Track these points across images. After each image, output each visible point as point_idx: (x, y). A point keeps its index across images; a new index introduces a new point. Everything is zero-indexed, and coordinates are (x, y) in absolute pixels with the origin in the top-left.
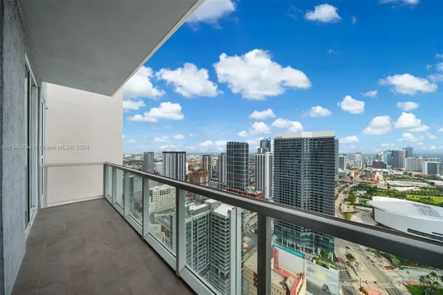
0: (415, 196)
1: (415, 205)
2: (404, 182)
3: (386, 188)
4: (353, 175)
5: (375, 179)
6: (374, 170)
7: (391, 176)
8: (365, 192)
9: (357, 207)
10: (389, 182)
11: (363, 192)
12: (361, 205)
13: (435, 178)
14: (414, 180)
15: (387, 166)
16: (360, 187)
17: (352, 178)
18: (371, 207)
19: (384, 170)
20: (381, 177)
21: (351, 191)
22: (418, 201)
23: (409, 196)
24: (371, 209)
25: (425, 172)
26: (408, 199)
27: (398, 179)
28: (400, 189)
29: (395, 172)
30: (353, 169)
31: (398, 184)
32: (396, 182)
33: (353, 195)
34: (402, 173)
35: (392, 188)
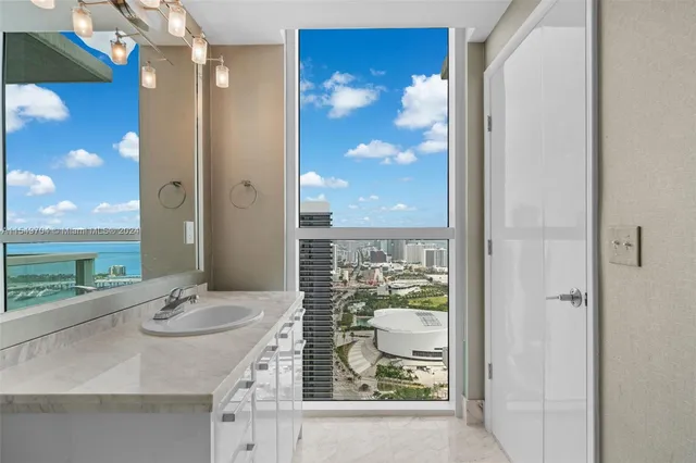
0: (417, 300)
1: (418, 314)
2: (405, 281)
3: (387, 293)
4: (346, 277)
5: (375, 280)
6: (373, 265)
7: (392, 273)
8: (364, 304)
9: (356, 333)
10: (390, 283)
11: (360, 306)
12: (359, 328)
13: (433, 272)
14: (415, 277)
15: (388, 258)
16: (357, 297)
17: (345, 282)
18: (372, 328)
19: (385, 265)
20: (381, 277)
21: (346, 306)
22: (420, 308)
23: (411, 302)
24: (373, 332)
25: (424, 265)
26: (411, 307)
27: (398, 277)
28: (403, 293)
29: (397, 267)
30: (346, 267)
31: (400, 285)
32: (398, 283)
33: (348, 311)
34: (402, 268)
35: (394, 292)
